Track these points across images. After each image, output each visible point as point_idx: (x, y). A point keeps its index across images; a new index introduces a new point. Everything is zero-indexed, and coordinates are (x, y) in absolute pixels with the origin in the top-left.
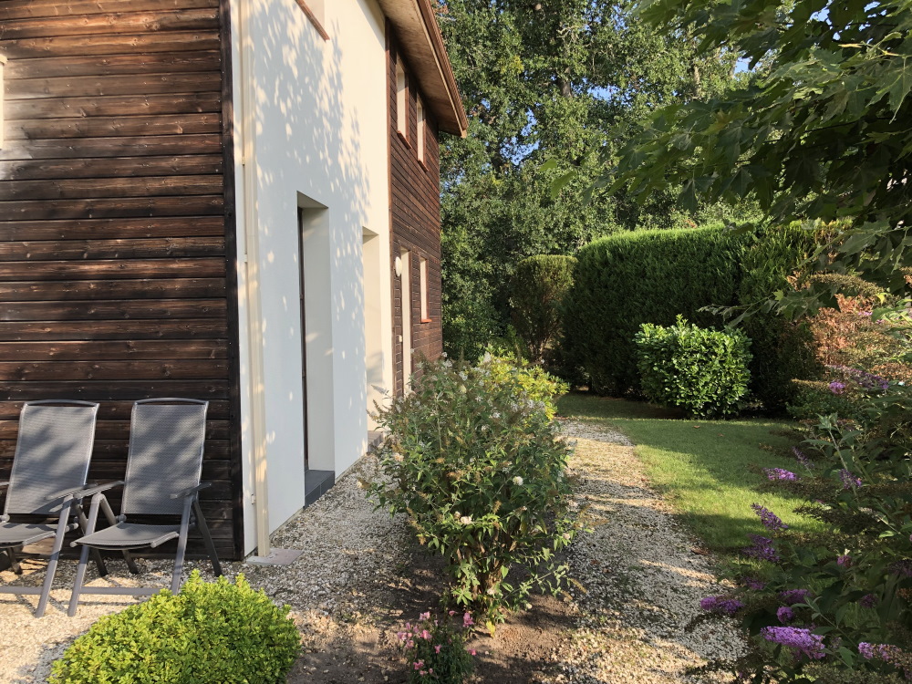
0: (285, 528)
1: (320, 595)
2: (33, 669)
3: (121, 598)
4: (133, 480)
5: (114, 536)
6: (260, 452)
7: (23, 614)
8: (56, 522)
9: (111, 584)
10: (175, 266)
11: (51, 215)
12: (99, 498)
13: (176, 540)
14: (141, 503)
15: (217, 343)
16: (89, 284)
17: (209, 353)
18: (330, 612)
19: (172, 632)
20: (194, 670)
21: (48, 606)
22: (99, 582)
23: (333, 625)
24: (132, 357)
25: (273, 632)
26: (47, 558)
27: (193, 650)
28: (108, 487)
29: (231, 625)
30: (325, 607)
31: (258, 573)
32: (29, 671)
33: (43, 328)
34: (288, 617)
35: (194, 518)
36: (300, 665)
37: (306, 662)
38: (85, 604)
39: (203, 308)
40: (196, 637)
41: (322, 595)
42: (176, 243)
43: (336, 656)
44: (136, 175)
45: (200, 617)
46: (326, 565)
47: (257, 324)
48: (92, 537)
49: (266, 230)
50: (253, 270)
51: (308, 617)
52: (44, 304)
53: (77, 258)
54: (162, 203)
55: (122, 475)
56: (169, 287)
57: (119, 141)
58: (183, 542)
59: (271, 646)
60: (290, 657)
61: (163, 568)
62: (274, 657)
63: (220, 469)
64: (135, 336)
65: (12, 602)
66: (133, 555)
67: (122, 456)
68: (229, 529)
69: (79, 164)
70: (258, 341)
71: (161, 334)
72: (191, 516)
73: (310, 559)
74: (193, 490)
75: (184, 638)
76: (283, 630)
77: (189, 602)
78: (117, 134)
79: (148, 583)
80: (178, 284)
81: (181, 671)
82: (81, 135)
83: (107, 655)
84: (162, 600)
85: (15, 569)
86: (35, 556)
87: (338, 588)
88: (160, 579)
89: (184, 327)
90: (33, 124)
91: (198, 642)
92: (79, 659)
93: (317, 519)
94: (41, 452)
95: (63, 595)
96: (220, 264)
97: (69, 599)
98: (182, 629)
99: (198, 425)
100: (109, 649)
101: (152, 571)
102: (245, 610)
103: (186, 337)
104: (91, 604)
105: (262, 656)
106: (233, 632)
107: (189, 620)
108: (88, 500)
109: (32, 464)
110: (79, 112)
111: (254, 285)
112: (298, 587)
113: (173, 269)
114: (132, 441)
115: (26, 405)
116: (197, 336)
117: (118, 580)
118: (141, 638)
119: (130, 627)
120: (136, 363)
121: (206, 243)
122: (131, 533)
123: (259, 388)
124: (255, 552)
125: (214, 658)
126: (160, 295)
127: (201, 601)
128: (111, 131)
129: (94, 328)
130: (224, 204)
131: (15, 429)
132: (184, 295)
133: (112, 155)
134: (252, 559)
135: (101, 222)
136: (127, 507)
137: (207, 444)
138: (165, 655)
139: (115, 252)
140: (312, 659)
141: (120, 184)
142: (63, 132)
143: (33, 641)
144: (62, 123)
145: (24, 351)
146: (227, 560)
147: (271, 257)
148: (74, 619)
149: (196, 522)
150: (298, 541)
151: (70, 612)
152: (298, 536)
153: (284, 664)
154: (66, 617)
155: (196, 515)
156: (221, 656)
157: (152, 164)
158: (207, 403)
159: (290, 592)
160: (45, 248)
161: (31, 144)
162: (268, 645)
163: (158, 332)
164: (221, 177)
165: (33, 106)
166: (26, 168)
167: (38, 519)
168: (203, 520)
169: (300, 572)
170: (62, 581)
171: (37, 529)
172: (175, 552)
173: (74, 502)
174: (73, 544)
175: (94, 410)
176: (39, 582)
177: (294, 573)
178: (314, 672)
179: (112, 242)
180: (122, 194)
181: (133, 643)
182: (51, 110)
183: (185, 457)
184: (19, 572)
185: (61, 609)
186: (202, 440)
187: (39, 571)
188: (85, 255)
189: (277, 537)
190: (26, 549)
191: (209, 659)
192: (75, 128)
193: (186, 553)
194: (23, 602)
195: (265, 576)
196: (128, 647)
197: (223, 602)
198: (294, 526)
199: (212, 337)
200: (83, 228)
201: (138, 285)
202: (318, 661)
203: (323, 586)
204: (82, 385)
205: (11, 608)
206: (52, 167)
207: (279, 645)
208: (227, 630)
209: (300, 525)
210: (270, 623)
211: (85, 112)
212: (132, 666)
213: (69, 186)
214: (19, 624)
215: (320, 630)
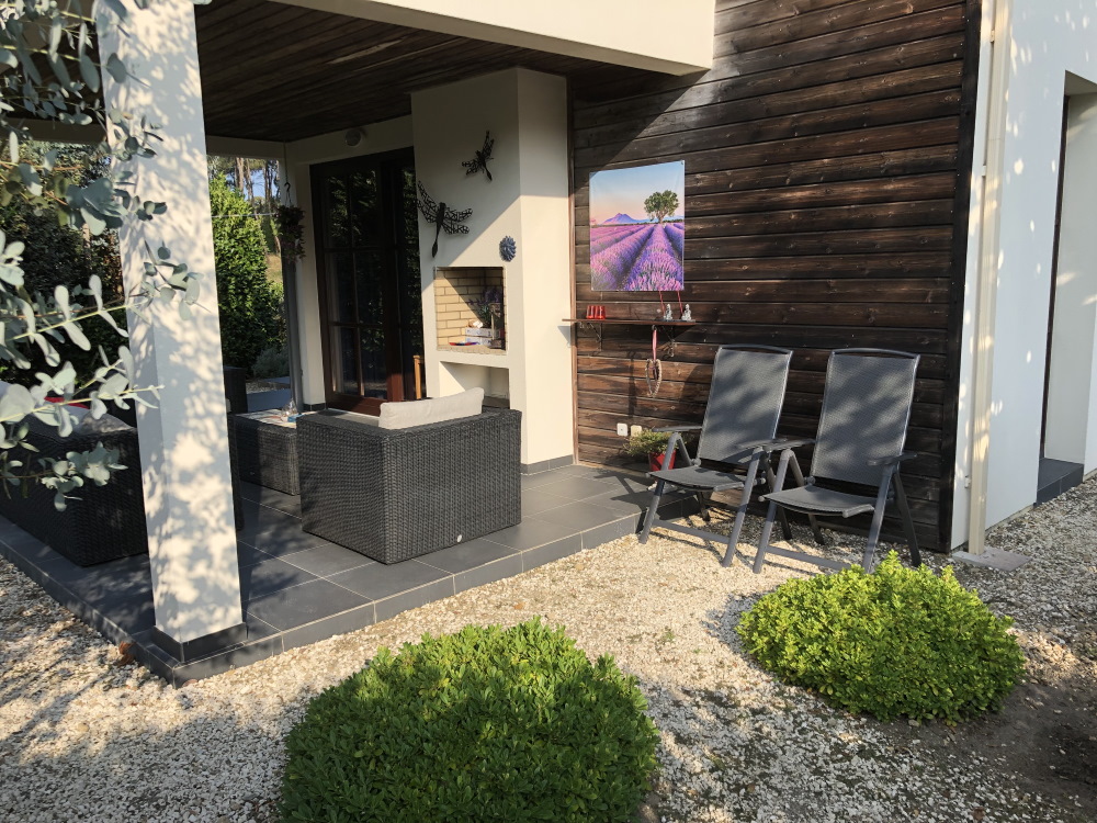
0: (1006, 525)
1: (1054, 617)
2: (720, 615)
3: (807, 566)
4: (825, 438)
5: (801, 497)
6: (982, 424)
7: (711, 562)
8: (745, 474)
9: (795, 550)
10: (890, 187)
11: (756, 137)
12: (788, 455)
13: (870, 514)
14: (832, 466)
15: (936, 283)
16: (790, 214)
17: (925, 295)
18: (1068, 641)
19: (864, 612)
20: (888, 660)
21: (735, 558)
22: (783, 545)
23: (1071, 658)
24: (831, 299)
25: (989, 643)
26: (734, 510)
27: (889, 639)
28: (797, 444)
29: (935, 622)
30: (1061, 633)
31: (967, 573)
32: (717, 617)
33: (741, 266)
34: (1009, 631)
35: (893, 493)
36: (1021, 694)
37: (1029, 692)
38: (769, 563)
39: (921, 239)
40: (892, 624)
41: (1057, 618)
42: (892, 158)
43: (1073, 697)
44: (852, 77)
45: (898, 604)
46: (1064, 581)
47: (992, 257)
48: (779, 495)
49: (1016, 130)
50: (993, 185)
51: (1036, 640)
52: (742, 240)
53: (780, 185)
54: (880, 109)
55: (812, 433)
56: (881, 213)
57: (832, 38)
58: (879, 519)
59: (985, 660)
60: (1010, 680)
61: (851, 543)
62: (988, 674)
63: (927, 439)
64: (837, 275)
65: (701, 547)
66: (820, 523)
67: (814, 413)
68: (934, 513)
69: (788, 73)
70: (991, 280)
71: (867, 272)
72: (890, 490)
73: (1042, 570)
74: (894, 460)
75: (878, 623)
76: (1002, 645)
77: (884, 585)
78: (832, 28)
79: (834, 556)
80: (891, 210)
81: (873, 656)
82: (793, 38)
83: (795, 618)
84: (855, 577)
85: (704, 515)
86: (722, 506)
87: (1081, 614)
88: (849, 555)
89: (896, 263)
90: (743, 34)
91: (893, 631)
92: (766, 616)
93: (1053, 522)
94: (733, 396)
95: (749, 550)
96: (949, 181)
97: (754, 556)
98: (876, 612)
99: (905, 382)
100: (797, 613)
101: (839, 545)
102: (954, 609)
103: (897, 275)
104: (775, 565)
105: (973, 668)
106: (936, 630)
107: (885, 605)
108: (777, 454)
109: (724, 409)
110: (792, 10)
111: (991, 206)
112: (1022, 600)
113: (887, 191)
114: (827, 397)
115: (720, 349)
116: (911, 274)
117: (803, 547)
118: (831, 610)
119: (819, 596)
120: (836, 307)
121: (932, 154)
122: (821, 498)
123: (986, 342)
124: (965, 547)
125: (912, 653)
126: (869, 225)
127: (900, 586)
128: (827, 27)
129: (793, 265)
130: (962, 99)
131: (709, 373)
132: (898, 224)
133: (823, 57)
134: (960, 554)
135: (808, 140)
136: (817, 469)
137: (913, 407)
138: (857, 635)
139: (821, 175)
140: (1039, 692)
141: (831, 91)
142: (773, 38)
143: (721, 588)
144: (772, 28)
145: (721, 291)
146: (927, 549)
147: (1019, 167)
148: (759, 576)
149: (895, 497)
150: (1024, 544)
151: (756, 569)
152: (1024, 538)
153: (1000, 686)
154: (751, 573)
155: (895, 490)
156: (921, 654)
157: (871, 59)
158: (918, 357)
159: (1011, 604)
160: (747, 176)
161: (740, 59)
162: (980, 658)
163: (864, 269)
164: (960, 63)
165: (745, 14)
166: (733, 86)
167: (726, 467)
168: (903, 496)
169: (1025, 583)
170: (747, 536)
171: (726, 478)
172: (868, 529)
173: (763, 456)
174: (762, 499)
175: (788, 358)
176: (726, 532)
177: (1017, 582)
178: (1040, 707)
179: (818, 163)
180: (832, 104)
181: (822, 613)
182: (763, 13)
183: (887, 419)
184: (707, 519)
185: (747, 564)
186: (908, 401)
187: (725, 521)
188: (788, 181)
189: (995, 534)
190: (715, 497)
191: (907, 652)
192: (786, 32)
193: (881, 532)
194: (711, 549)
195: (977, 578)
196: (817, 616)
197: (926, 595)
198: (1019, 525)
199: (930, 275)
200: (788, 150)
201: (844, 212)
202: (1046, 696)
203: (1060, 607)
204: (775, 329)
205: (701, 552)
206: (760, 82)
207: (995, 661)
208: (929, 627)
209: (1027, 525)
210: (986, 631)
211: (798, 8)
212: (820, 637)
213: (776, 101)
214: (707, 569)
215: (1052, 659)
